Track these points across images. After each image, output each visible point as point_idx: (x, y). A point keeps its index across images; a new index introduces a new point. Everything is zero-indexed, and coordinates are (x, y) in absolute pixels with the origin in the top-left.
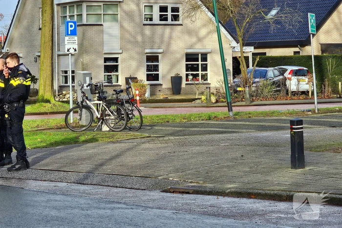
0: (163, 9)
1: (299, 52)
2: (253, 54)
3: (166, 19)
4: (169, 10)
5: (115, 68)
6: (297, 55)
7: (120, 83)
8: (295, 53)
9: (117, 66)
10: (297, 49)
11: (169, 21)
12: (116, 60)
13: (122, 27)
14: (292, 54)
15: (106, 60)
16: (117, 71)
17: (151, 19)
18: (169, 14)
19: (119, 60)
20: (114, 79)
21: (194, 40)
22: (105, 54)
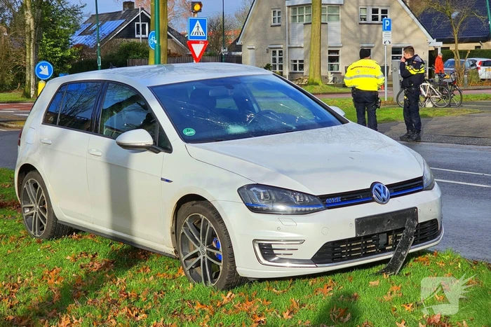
0: (375, 11)
1: (480, 47)
2: (442, 48)
3: (377, 19)
4: (380, 12)
5: (336, 59)
6: (478, 49)
7: (340, 71)
8: (476, 47)
9: (338, 57)
10: (478, 44)
11: (379, 21)
12: (337, 52)
13: (343, 25)
14: (474, 49)
15: (330, 52)
16: (338, 61)
17: (365, 19)
18: (380, 14)
19: (340, 52)
20: (336, 67)
21: (401, 37)
22: (329, 47)
